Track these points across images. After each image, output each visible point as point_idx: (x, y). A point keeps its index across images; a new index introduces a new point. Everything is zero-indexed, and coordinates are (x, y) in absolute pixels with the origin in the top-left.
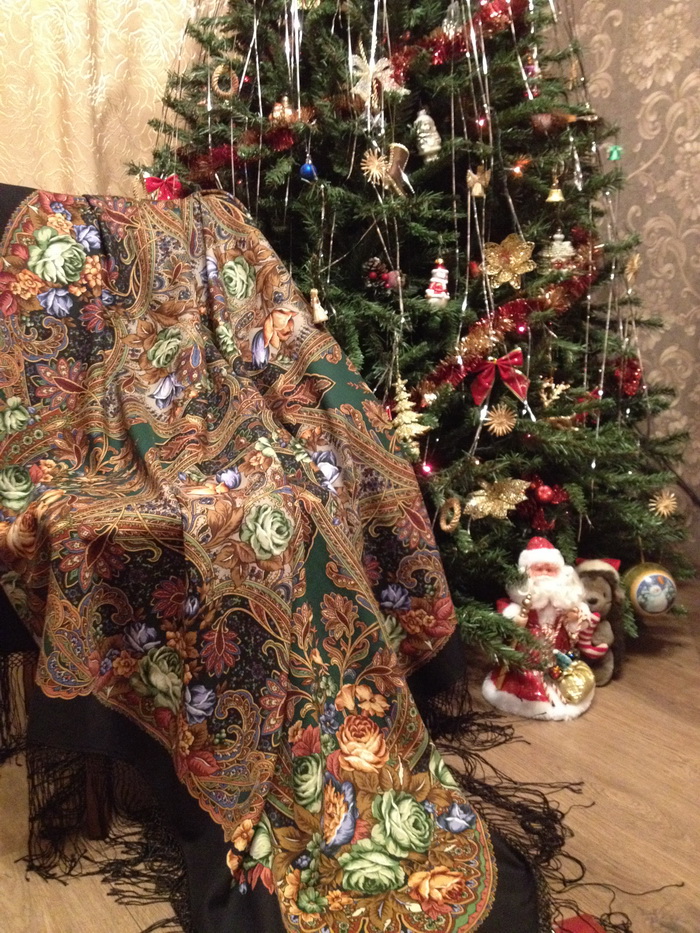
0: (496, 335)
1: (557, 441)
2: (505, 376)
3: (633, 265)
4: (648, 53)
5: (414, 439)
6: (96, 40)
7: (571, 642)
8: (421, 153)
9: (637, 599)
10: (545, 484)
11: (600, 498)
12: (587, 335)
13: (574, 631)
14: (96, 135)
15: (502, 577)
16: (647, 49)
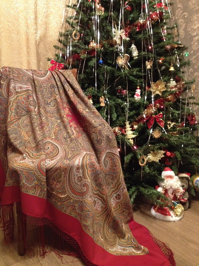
0: (155, 109)
1: (173, 139)
2: (157, 121)
3: (193, 88)
4: (195, 25)
5: (132, 139)
6: (37, 21)
7: (177, 198)
8: (133, 56)
9: (195, 185)
10: (169, 151)
11: (185, 155)
12: (180, 108)
13: (178, 195)
14: (37, 49)
15: (157, 179)
16: (195, 24)
